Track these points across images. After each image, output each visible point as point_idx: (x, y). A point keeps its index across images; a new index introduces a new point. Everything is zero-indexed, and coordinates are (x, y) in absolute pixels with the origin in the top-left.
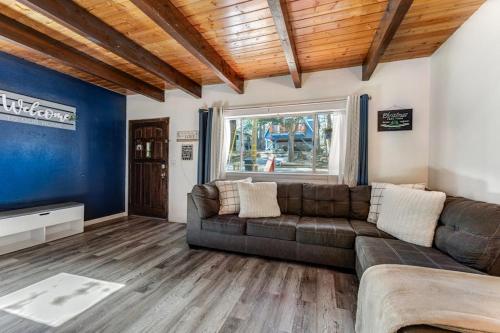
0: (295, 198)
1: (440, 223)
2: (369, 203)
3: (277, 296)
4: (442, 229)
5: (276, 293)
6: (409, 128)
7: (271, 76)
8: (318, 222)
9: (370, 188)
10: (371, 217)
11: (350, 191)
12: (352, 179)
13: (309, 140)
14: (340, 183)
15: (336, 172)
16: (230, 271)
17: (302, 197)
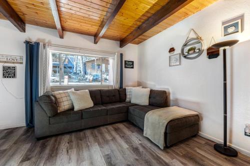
0: (99, 97)
1: (150, 98)
2: (126, 95)
3: (112, 139)
4: (151, 99)
5: (111, 138)
6: (133, 68)
7: (82, 34)
8: (112, 105)
9: (125, 89)
10: (128, 100)
11: (118, 91)
12: (118, 86)
13: (70, 68)
14: (114, 88)
15: (112, 84)
16: (81, 140)
17: (101, 96)
